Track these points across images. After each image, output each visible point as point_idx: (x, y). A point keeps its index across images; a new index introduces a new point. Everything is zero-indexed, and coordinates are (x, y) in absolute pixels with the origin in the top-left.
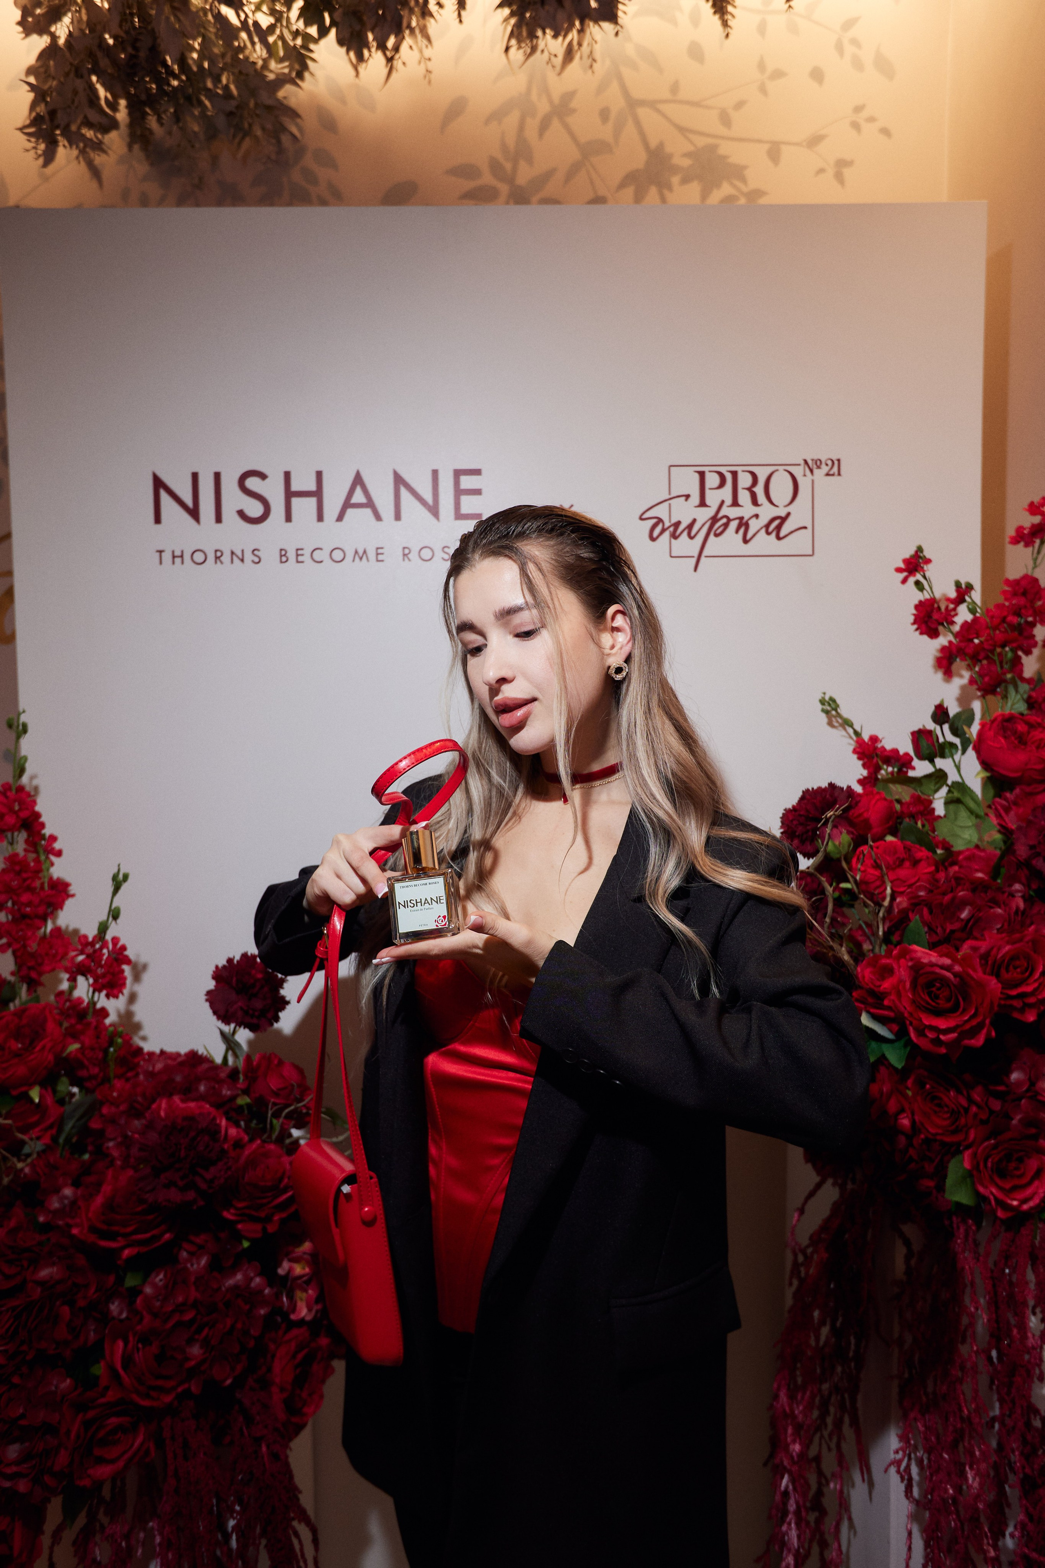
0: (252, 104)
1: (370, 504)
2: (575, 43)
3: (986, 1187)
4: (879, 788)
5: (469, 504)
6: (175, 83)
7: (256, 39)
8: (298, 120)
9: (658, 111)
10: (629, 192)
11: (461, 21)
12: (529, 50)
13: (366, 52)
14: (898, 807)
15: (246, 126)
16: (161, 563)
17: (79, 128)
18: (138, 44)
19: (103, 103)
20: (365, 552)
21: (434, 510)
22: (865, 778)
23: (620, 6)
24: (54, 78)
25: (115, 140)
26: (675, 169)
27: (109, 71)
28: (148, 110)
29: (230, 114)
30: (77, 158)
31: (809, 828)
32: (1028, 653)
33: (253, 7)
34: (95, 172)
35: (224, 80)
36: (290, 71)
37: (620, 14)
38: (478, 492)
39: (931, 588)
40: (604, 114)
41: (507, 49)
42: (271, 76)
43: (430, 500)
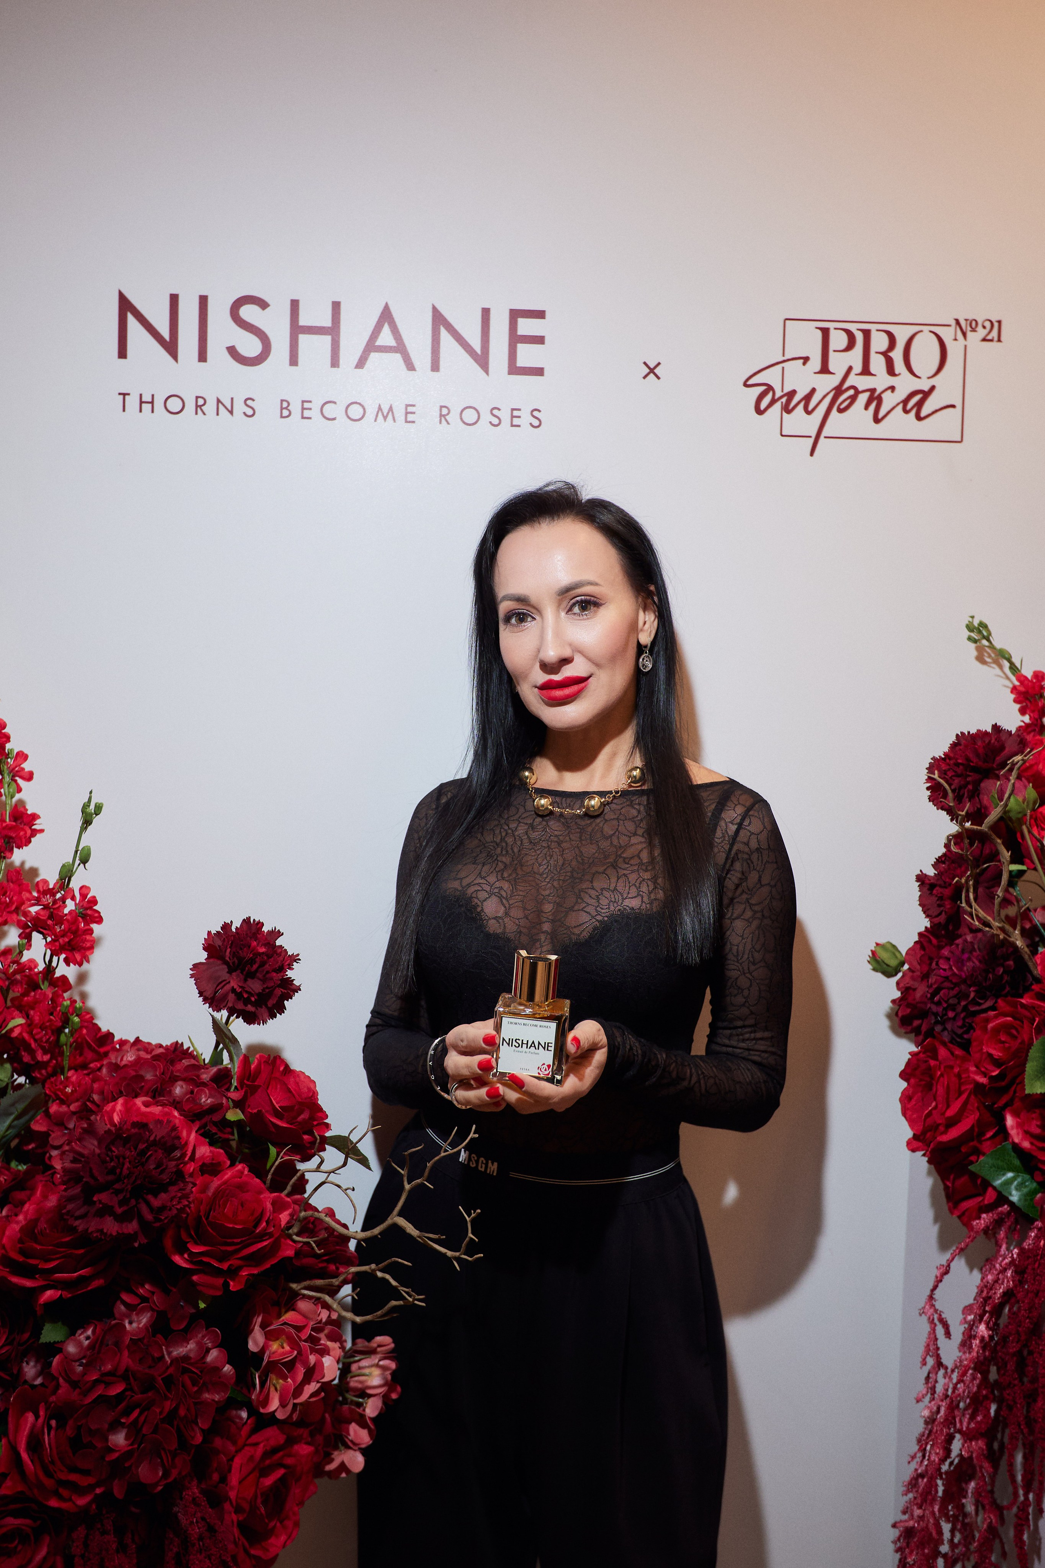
1: (400, 348)
5: (527, 355)
16: (124, 410)
20: (391, 409)
21: (482, 360)
22: (1027, 725)
31: (969, 779)
38: (539, 340)
43: (477, 347)
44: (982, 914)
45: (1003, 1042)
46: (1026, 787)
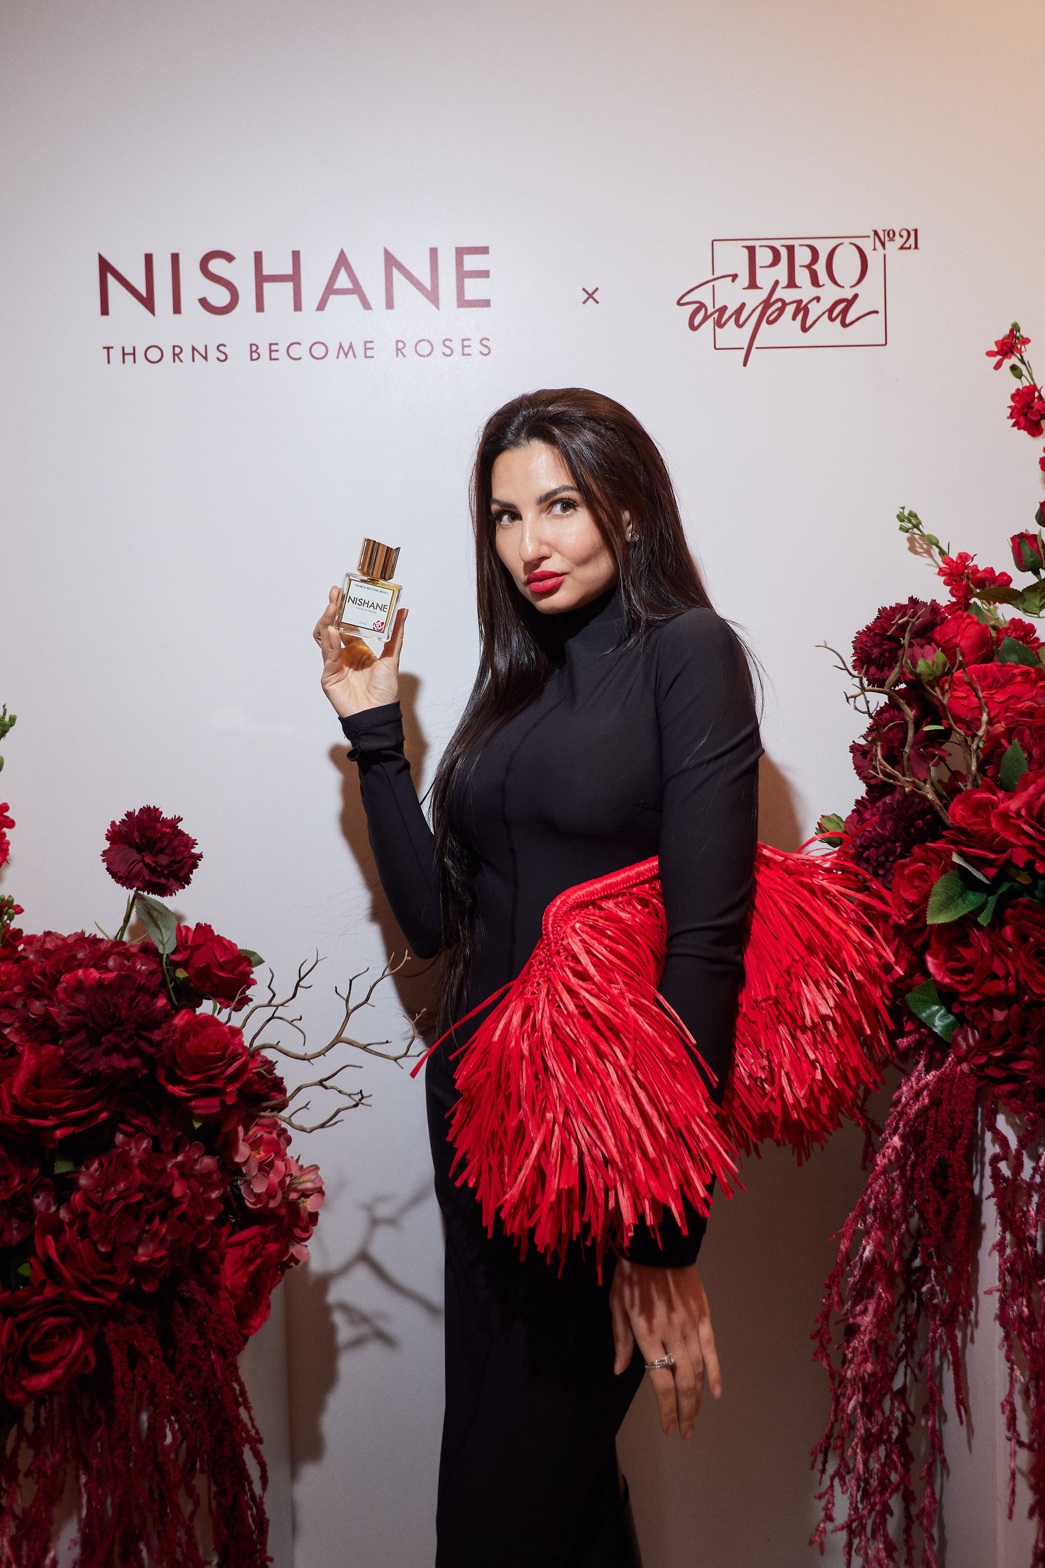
1: (357, 290)
4: (971, 614)
5: (474, 289)
14: (993, 634)
16: (108, 362)
20: (351, 347)
21: (433, 296)
22: (954, 603)
31: (886, 649)
38: (485, 274)
39: (1031, 375)
43: (427, 283)
44: (889, 769)
45: (917, 887)
46: (935, 651)
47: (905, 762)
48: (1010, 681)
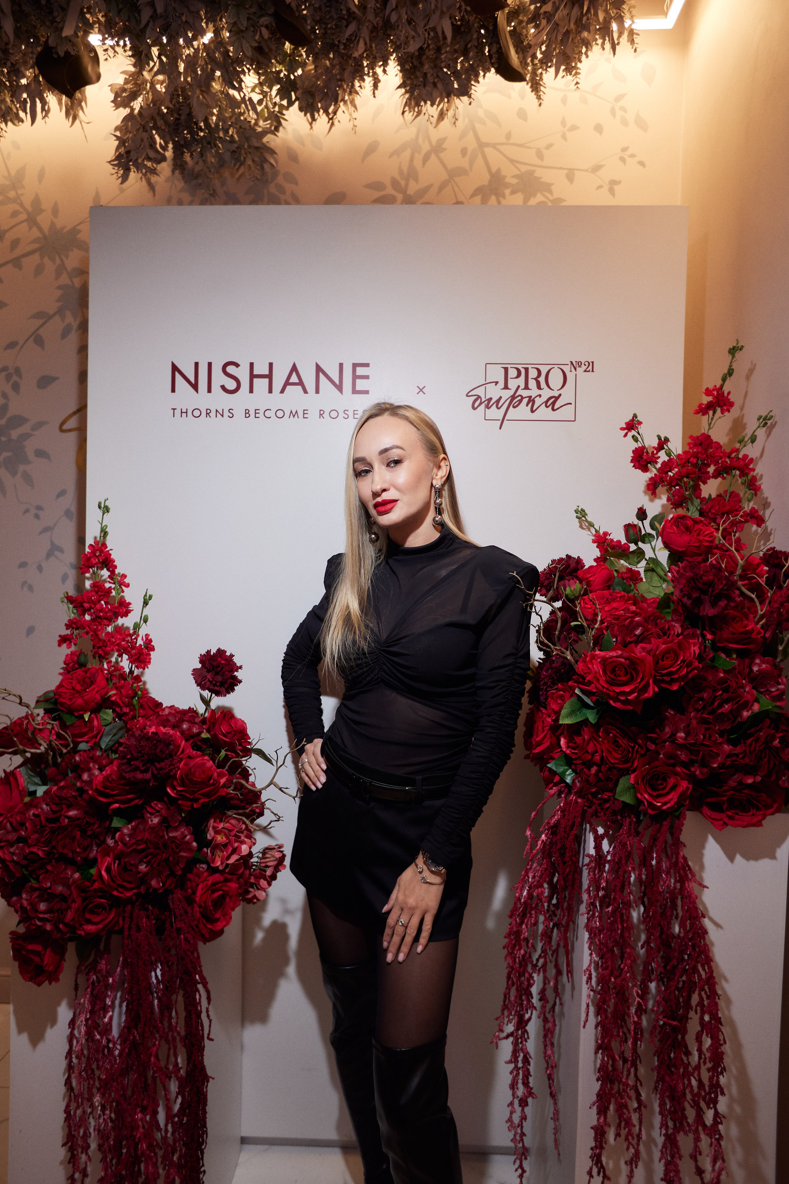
0: (246, 146)
1: (301, 383)
2: (445, 109)
3: (642, 795)
4: (607, 564)
5: (361, 384)
6: (202, 134)
7: (250, 108)
8: (275, 156)
9: (498, 150)
10: (478, 199)
11: (374, 97)
12: (415, 114)
13: (316, 115)
14: (615, 575)
15: (242, 158)
16: (173, 416)
17: (143, 160)
18: (181, 112)
19: (158, 146)
20: (296, 412)
21: (339, 387)
22: (598, 558)
23: (473, 87)
24: (130, 133)
25: (165, 168)
26: (507, 185)
27: (163, 128)
28: (185, 151)
29: (234, 152)
30: (141, 178)
32: (705, 483)
33: (249, 90)
34: (151, 186)
35: (231, 133)
36: (271, 127)
37: (472, 91)
38: (367, 377)
39: (642, 440)
40: (464, 152)
41: (403, 113)
42: (259, 129)
43: (337, 381)
44: (546, 641)
45: (559, 704)
46: (575, 583)
47: (556, 639)
48: (614, 600)
